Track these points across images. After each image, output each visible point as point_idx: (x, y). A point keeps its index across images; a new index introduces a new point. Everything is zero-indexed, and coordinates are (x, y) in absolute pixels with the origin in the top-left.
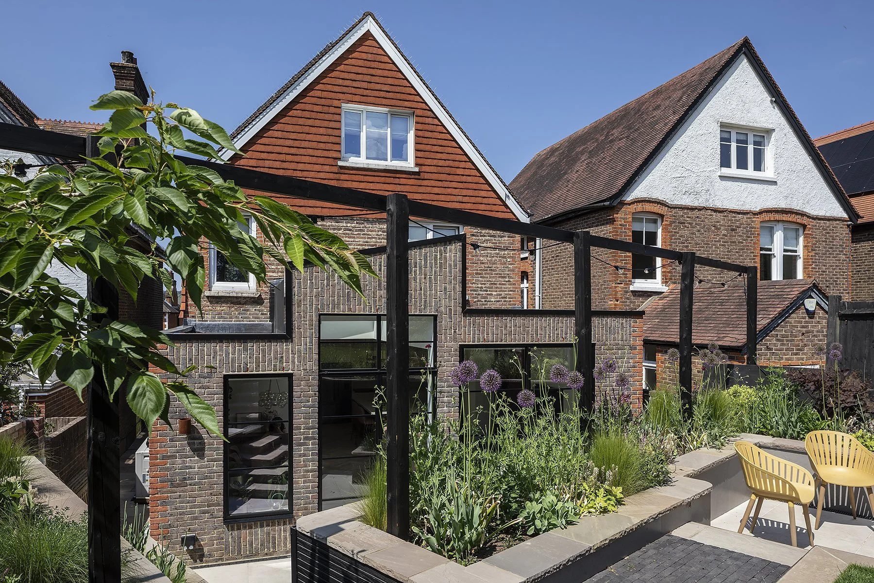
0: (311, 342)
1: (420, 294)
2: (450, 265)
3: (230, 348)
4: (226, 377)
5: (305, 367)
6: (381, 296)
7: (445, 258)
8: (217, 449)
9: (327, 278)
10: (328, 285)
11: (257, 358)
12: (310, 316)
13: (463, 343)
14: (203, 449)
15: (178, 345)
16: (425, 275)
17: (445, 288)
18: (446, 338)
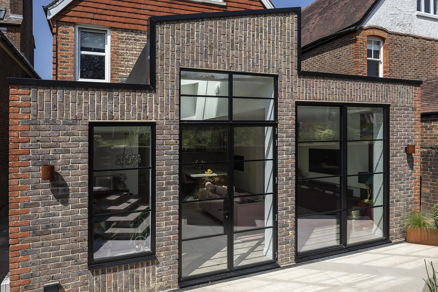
0: (173, 93)
1: (265, 56)
2: (288, 33)
3: (96, 96)
4: (92, 125)
5: (167, 116)
6: (234, 55)
7: (285, 26)
8: (82, 196)
9: (187, 35)
10: (188, 42)
11: (123, 107)
12: (172, 69)
13: (298, 100)
14: (67, 196)
15: (42, 91)
16: (269, 40)
17: (285, 53)
18: (285, 95)
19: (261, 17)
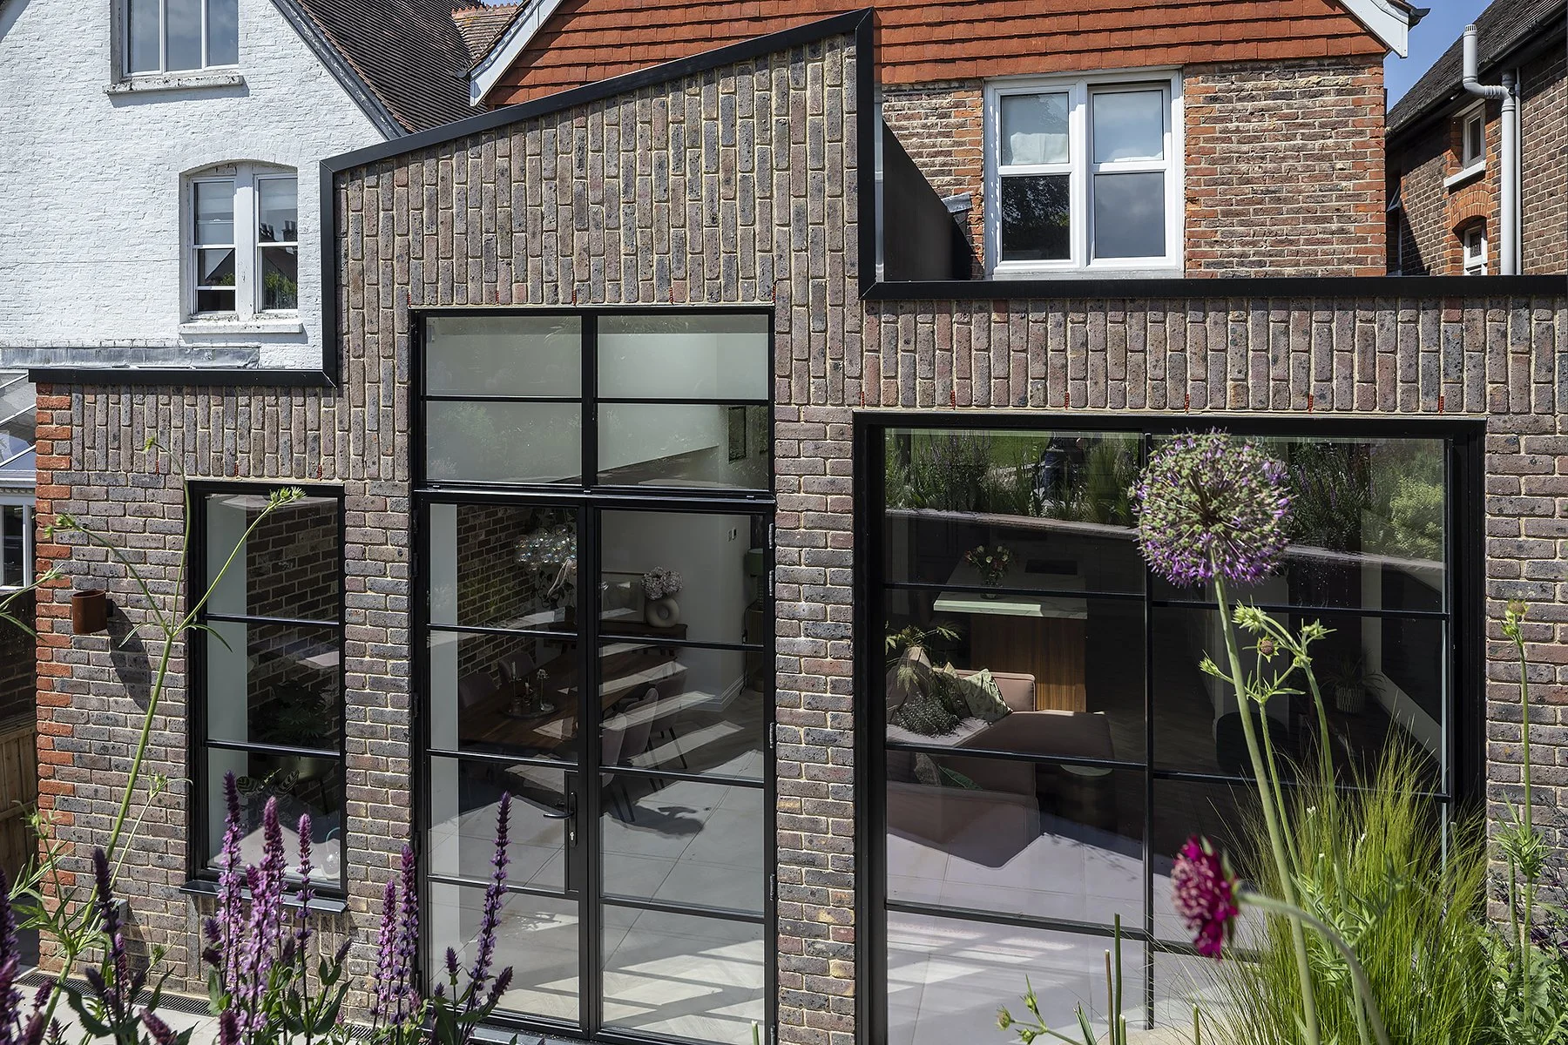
0: (390, 396)
5: (373, 470)
6: (586, 250)
7: (800, 104)
9: (430, 201)
12: (386, 317)
13: (867, 409)
16: (728, 170)
17: (801, 213)
18: (805, 388)
19: (690, 86)
